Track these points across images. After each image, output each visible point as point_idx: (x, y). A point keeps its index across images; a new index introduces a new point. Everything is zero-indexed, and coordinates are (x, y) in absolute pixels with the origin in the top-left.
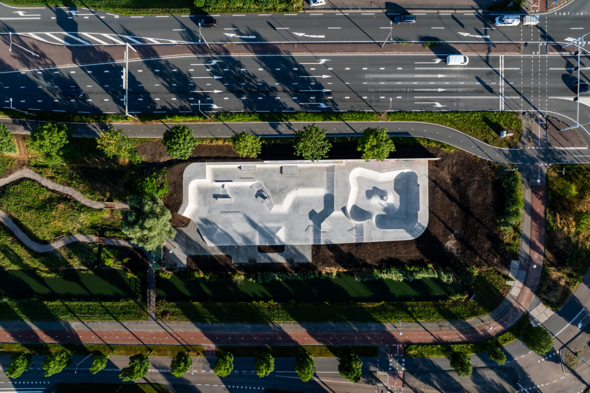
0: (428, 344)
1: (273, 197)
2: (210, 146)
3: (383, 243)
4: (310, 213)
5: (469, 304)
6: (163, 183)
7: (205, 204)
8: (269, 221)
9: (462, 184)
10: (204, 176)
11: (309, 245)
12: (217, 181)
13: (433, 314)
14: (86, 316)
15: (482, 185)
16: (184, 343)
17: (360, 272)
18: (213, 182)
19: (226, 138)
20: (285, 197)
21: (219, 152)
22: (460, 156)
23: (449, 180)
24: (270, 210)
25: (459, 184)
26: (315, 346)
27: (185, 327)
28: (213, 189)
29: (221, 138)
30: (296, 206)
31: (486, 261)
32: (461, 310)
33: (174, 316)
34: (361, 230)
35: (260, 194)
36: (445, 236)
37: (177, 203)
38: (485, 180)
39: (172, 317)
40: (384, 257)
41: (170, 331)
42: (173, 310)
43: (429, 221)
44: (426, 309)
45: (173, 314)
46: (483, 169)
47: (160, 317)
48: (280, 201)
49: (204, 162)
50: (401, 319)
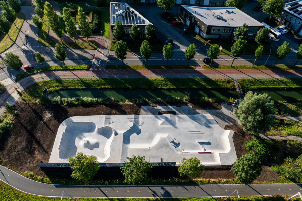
0: (77, 70)
1: (167, 142)
2: (220, 178)
3: (93, 115)
4: (141, 133)
5: (48, 87)
6: (250, 150)
7: (216, 139)
8: (170, 128)
9: (27, 150)
10: (221, 155)
11: (142, 115)
12: (210, 153)
13: (71, 82)
14: (274, 80)
15: (13, 149)
16: (214, 70)
17: (110, 102)
18: (213, 152)
19: (208, 184)
20: (159, 143)
21: (213, 174)
22: (22, 168)
23: (36, 153)
24: (169, 135)
25: (30, 150)
26: (140, 69)
27: (215, 76)
28: (212, 148)
29: (212, 184)
30: (151, 138)
31: (29, 106)
32: (53, 84)
33: (223, 81)
34: (106, 122)
35: (177, 145)
36: (50, 120)
37: (236, 137)
38: (9, 152)
39: (224, 80)
40: (94, 108)
41: (223, 75)
42: (224, 84)
43: (59, 126)
44: (74, 84)
45: (224, 82)
46: (7, 159)
47: (231, 81)
48: (162, 140)
49: (223, 166)
50: (90, 80)
